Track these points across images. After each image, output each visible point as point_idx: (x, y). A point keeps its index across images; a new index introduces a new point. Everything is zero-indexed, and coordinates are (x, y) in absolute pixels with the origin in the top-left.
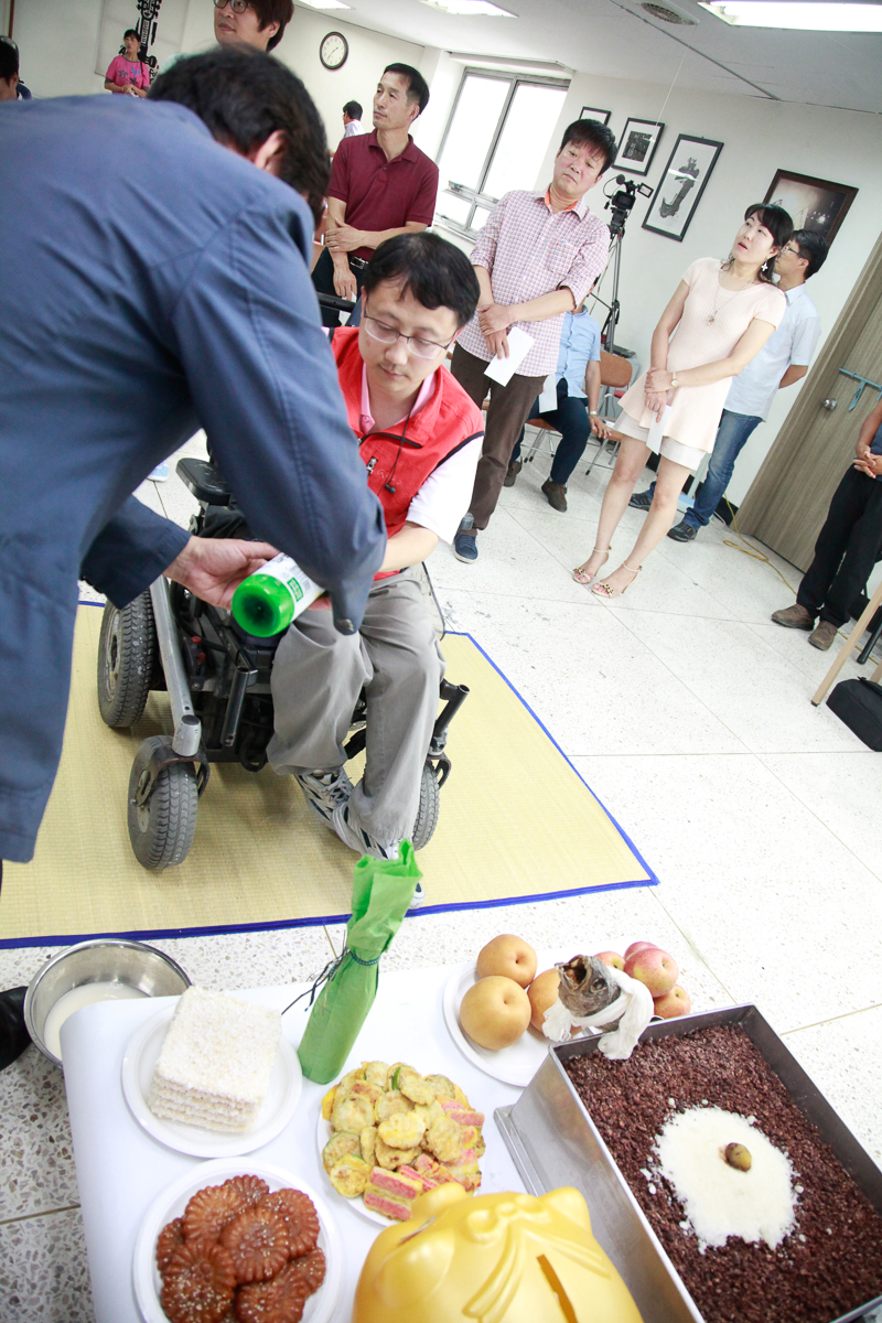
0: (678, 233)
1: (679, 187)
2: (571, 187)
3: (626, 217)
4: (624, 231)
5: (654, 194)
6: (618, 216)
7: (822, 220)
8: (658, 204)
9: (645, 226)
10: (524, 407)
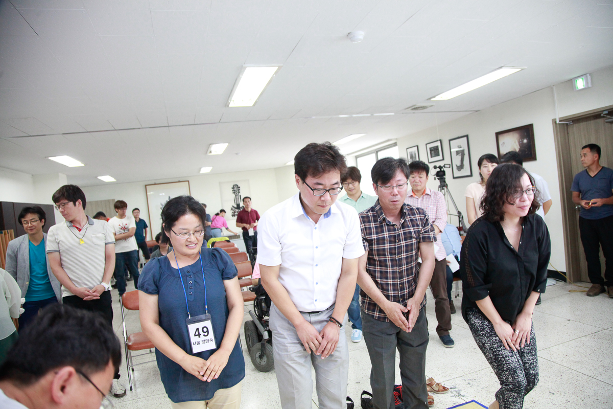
0: (469, 174)
1: (459, 157)
2: (419, 188)
3: (445, 179)
4: (447, 185)
5: (451, 165)
6: (442, 180)
7: (525, 141)
8: (455, 168)
9: (454, 178)
10: (443, 272)
